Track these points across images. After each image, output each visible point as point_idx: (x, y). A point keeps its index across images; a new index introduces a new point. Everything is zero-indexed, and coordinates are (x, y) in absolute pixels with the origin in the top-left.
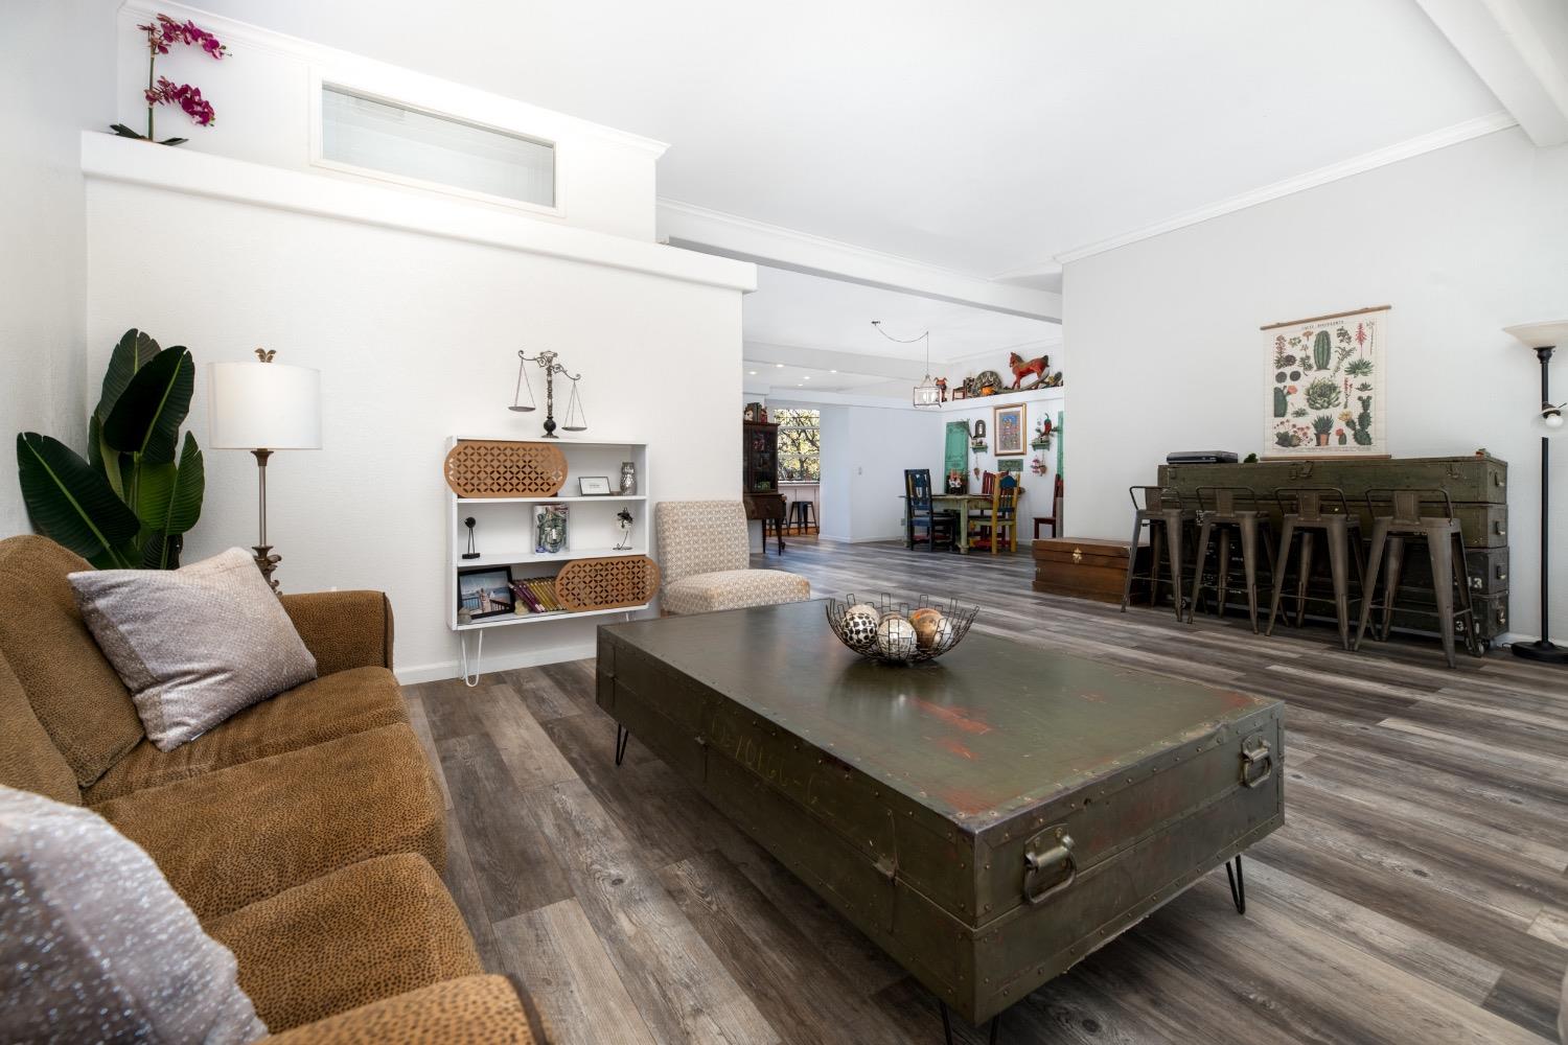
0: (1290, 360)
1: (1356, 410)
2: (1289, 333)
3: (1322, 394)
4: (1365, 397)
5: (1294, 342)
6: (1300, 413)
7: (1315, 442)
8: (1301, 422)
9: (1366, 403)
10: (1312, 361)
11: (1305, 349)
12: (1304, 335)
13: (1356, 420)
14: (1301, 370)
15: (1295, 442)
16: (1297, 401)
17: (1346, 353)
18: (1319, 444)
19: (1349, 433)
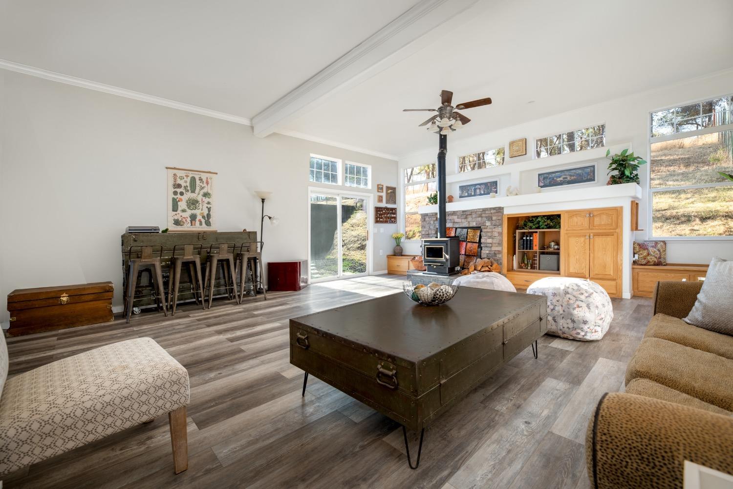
0: (179, 186)
1: (206, 212)
2: (180, 174)
3: (193, 203)
4: (209, 207)
5: (181, 178)
6: (184, 211)
7: (190, 224)
8: (185, 215)
9: (209, 209)
10: (189, 188)
11: (185, 182)
12: (186, 176)
13: (206, 216)
14: (184, 191)
15: (182, 223)
16: (182, 205)
17: (202, 188)
18: (192, 225)
19: (203, 221)
